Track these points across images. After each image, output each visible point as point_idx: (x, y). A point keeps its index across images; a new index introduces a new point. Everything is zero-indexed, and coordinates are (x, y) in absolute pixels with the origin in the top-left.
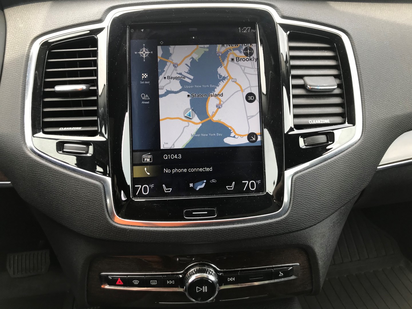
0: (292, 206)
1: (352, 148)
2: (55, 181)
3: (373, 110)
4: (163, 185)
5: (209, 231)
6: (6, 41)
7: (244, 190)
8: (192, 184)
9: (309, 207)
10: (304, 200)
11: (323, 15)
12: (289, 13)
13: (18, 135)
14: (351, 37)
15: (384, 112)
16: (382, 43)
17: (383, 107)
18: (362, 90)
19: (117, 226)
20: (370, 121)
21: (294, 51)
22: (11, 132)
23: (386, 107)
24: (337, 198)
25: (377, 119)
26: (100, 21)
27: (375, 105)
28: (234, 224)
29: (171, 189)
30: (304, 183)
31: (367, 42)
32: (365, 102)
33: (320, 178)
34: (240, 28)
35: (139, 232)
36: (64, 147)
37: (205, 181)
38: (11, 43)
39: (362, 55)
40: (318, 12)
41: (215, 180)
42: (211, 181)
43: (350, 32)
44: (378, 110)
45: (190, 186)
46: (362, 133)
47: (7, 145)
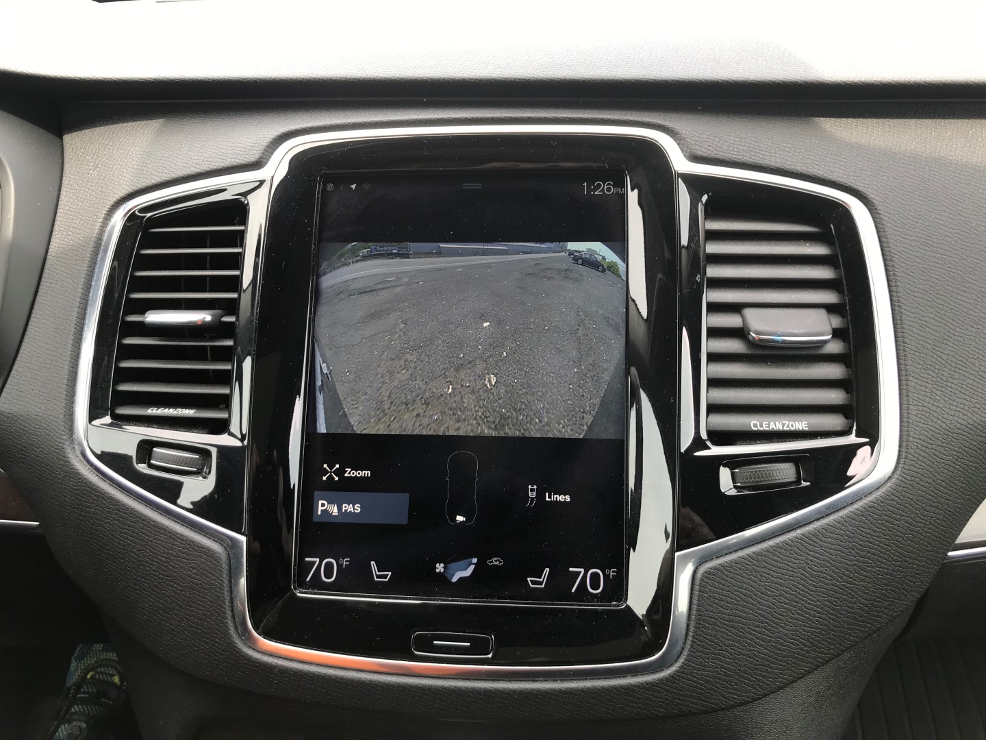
0: (692, 646)
1: (866, 502)
2: (125, 533)
3: (931, 401)
4: (372, 562)
5: (470, 692)
6: (59, 207)
7: (573, 591)
8: (442, 565)
9: (737, 653)
10: (724, 633)
11: (802, 153)
12: (710, 148)
13: (58, 420)
14: (876, 209)
15: (966, 408)
16: (966, 226)
17: (963, 396)
18: (902, 348)
19: (251, 657)
20: (923, 432)
21: (721, 242)
22: (45, 413)
23: (972, 395)
24: (820, 633)
25: (944, 426)
26: (257, 165)
27: (939, 388)
28: (537, 681)
29: (390, 573)
30: (726, 588)
31: (920, 221)
32: (908, 380)
33: (773, 576)
34: (585, 184)
35: (300, 675)
36: (153, 455)
37: (475, 560)
38: (68, 210)
39: (903, 256)
40: (789, 145)
41: (499, 560)
42: (490, 562)
43: (872, 196)
44: (946, 401)
45: (438, 571)
46: (898, 463)
47: (34, 441)
